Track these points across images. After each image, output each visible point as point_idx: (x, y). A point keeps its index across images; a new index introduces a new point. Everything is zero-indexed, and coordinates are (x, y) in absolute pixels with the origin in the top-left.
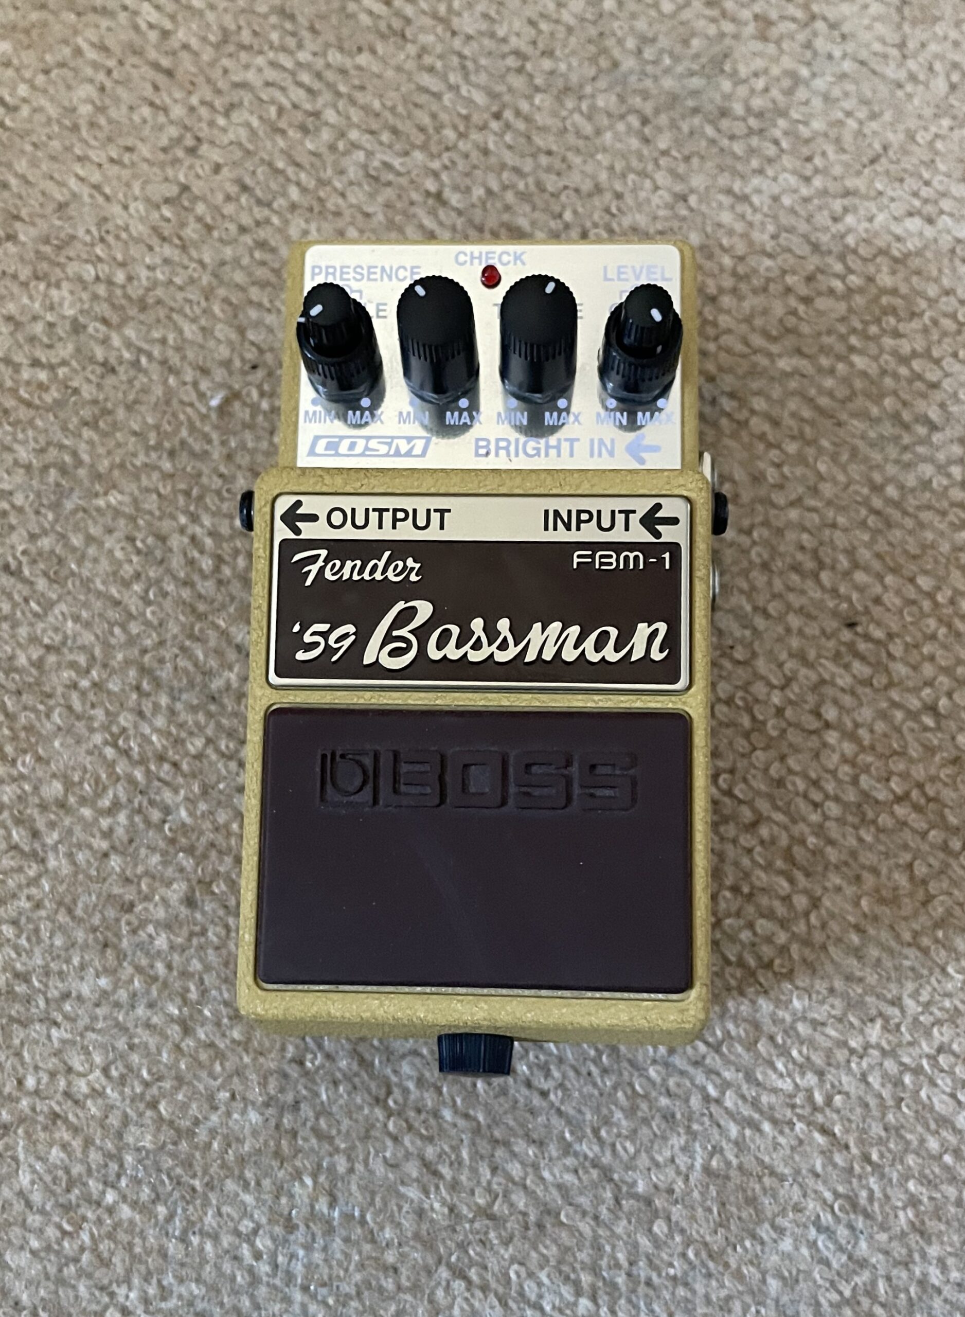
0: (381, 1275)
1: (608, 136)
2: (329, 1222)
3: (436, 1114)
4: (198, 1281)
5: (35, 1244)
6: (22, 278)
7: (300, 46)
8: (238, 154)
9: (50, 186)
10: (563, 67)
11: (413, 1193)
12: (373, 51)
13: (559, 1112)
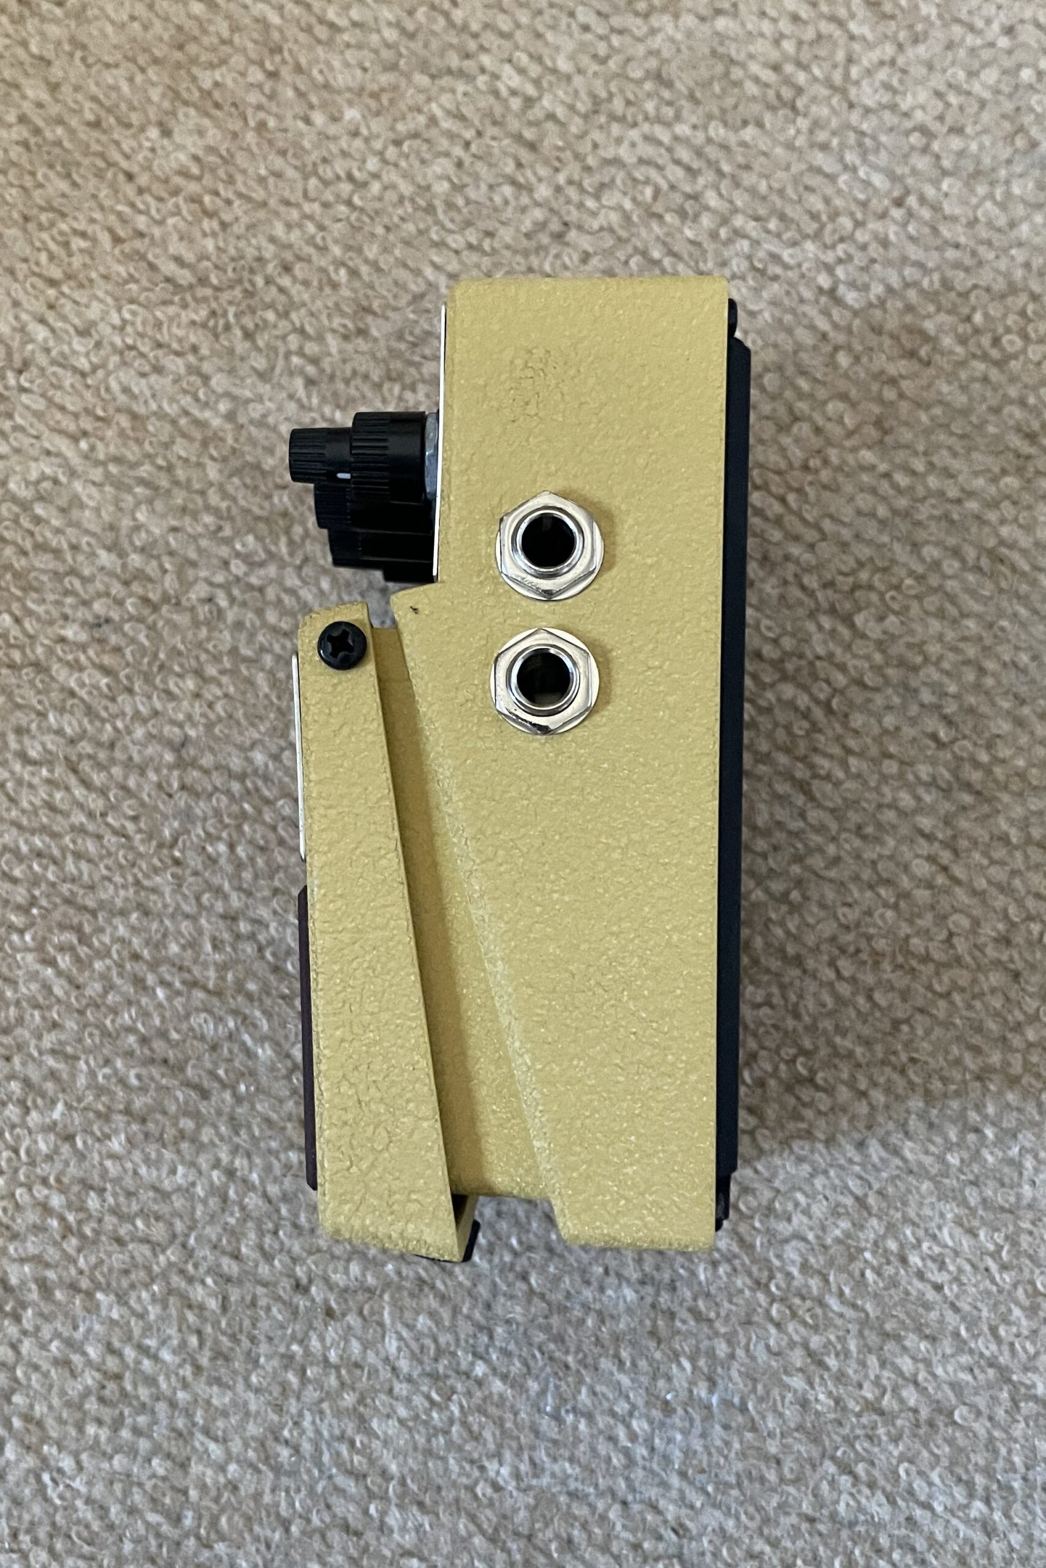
0: (763, 1467)
1: (1024, 229)
2: (708, 1407)
3: (821, 1303)
4: (572, 1460)
5: (402, 1412)
6: (375, 378)
7: (678, 117)
8: (609, 242)
9: (403, 274)
10: (974, 147)
11: (797, 1382)
12: (760, 125)
13: (953, 1306)
